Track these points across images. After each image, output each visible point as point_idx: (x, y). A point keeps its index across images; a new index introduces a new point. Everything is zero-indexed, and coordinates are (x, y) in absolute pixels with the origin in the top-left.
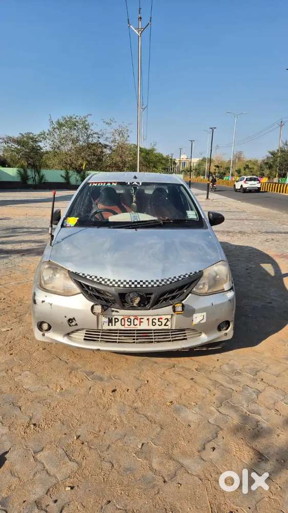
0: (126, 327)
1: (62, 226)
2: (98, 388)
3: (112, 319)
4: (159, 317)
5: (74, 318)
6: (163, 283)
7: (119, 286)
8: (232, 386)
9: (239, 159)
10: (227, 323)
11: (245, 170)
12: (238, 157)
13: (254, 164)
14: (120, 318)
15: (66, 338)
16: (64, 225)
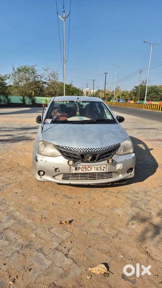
0: (84, 172)
1: (44, 123)
2: (71, 202)
3: (77, 167)
4: (100, 166)
5: (58, 168)
6: (102, 149)
7: (80, 151)
8: (135, 199)
9: (118, 90)
10: (131, 169)
11: (122, 96)
12: (117, 90)
13: (126, 93)
14: (81, 167)
15: (53, 179)
16: (45, 123)
